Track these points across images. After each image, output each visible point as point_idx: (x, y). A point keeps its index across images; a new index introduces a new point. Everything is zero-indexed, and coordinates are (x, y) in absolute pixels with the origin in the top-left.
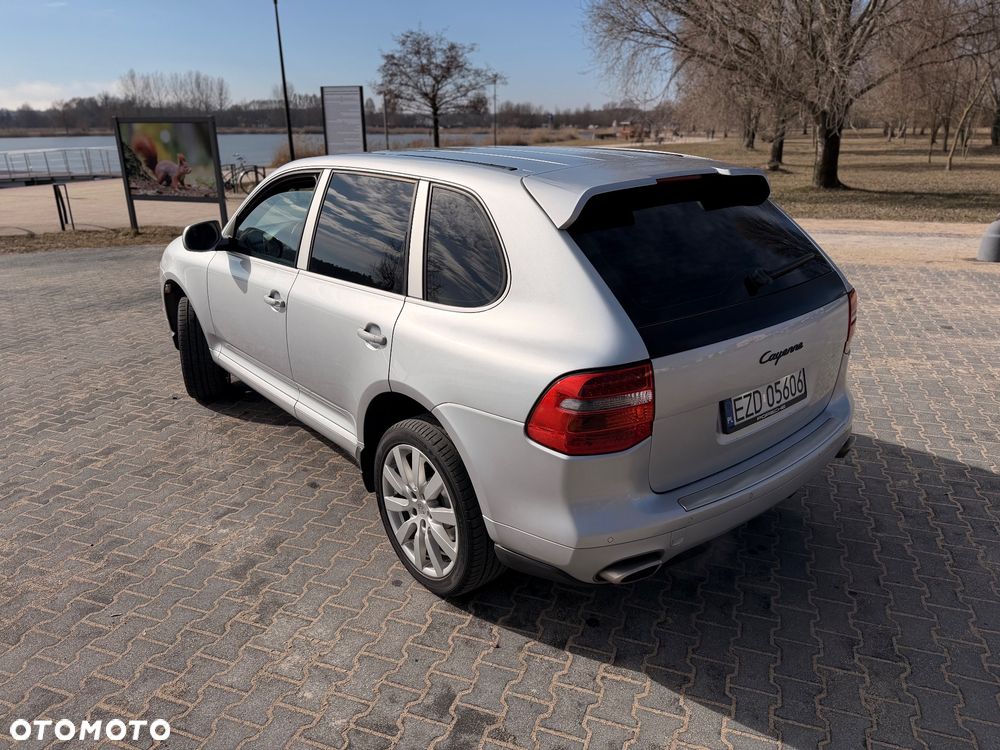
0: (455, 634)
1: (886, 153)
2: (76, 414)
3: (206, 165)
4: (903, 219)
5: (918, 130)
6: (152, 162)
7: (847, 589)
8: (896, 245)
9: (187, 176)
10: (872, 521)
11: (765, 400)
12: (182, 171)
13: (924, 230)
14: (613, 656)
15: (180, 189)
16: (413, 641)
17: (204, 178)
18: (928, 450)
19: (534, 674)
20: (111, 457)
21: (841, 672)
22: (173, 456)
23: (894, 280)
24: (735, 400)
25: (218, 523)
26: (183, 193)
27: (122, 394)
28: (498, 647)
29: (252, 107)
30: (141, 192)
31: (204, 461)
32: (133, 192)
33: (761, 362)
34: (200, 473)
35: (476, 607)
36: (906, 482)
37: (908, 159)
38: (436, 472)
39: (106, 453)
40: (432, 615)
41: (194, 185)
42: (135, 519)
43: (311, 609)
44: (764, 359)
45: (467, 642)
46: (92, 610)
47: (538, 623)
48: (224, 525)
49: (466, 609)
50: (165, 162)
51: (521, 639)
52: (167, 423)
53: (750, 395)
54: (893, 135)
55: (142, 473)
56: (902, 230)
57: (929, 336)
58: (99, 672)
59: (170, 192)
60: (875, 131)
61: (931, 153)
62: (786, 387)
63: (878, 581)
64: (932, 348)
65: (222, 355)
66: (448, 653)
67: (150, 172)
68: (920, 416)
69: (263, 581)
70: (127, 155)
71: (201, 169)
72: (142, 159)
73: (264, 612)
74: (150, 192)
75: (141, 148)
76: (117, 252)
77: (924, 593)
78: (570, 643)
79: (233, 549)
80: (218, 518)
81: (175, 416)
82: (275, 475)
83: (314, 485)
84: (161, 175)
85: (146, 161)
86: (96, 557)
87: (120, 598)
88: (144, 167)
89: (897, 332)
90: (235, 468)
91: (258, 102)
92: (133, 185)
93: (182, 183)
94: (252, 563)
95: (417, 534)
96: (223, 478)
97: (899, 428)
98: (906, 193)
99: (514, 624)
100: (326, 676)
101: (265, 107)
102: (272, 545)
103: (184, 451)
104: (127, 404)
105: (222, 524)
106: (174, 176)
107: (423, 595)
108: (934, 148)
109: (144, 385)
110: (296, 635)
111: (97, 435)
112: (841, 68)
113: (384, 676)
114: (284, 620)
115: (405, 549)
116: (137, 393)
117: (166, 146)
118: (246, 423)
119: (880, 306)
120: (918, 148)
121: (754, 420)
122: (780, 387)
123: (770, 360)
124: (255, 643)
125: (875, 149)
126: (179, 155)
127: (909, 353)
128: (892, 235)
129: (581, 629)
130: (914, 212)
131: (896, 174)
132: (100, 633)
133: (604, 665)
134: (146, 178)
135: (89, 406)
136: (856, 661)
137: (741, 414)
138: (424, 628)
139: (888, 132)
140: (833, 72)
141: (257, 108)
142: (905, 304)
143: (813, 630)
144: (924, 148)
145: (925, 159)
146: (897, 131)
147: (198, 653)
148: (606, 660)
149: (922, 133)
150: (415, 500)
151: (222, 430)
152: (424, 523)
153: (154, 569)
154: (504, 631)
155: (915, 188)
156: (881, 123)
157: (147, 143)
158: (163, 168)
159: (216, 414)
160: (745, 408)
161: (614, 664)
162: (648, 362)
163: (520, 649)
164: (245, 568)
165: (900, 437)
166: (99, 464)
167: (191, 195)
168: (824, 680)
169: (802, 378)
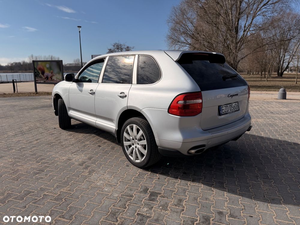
0: (146, 176)
1: (249, 78)
2: (26, 132)
3: (59, 74)
4: (256, 91)
5: (257, 73)
6: (43, 73)
7: (254, 166)
8: (255, 96)
9: (53, 77)
10: (258, 152)
11: (229, 109)
12: (52, 75)
13: (262, 93)
14: (192, 180)
15: (51, 80)
16: (134, 178)
17: (58, 77)
18: (271, 137)
19: (170, 184)
20: (38, 141)
21: (255, 182)
22: (57, 141)
23: (256, 103)
24: (222, 107)
25: (73, 154)
26: (52, 81)
27: (39, 128)
28: (159, 178)
29: (67, 65)
30: (39, 82)
31: (66, 142)
32: (37, 81)
33: (228, 96)
34: (65, 144)
35: (151, 170)
36: (266, 144)
37: (255, 79)
38: (141, 130)
39: (37, 140)
40: (139, 172)
41: (55, 79)
42: (48, 154)
43: (104, 172)
44: (229, 96)
45: (150, 178)
46: (39, 173)
47: (169, 173)
48: (75, 155)
49: (148, 171)
50: (47, 73)
51: (165, 177)
52: (54, 134)
53: (225, 106)
54: (250, 74)
55: (48, 144)
56: (256, 93)
57: (267, 114)
58: (43, 186)
59: (48, 81)
60: (245, 73)
61: (261, 78)
62: (234, 106)
63: (262, 164)
64: (269, 117)
65: (71, 113)
66: (145, 180)
67: (42, 76)
68: (268, 130)
69: (89, 166)
70: (36, 71)
71: (58, 75)
72: (40, 72)
73: (90, 173)
74: (42, 82)
75: (40, 69)
76: (31, 97)
77: (275, 166)
78: (179, 177)
79: (78, 160)
80: (73, 153)
81: (56, 132)
82: (88, 144)
83: (100, 146)
84: (45, 76)
85: (41, 73)
86: (38, 162)
87: (47, 171)
88: (41, 74)
89: (258, 114)
90: (76, 143)
91: (69, 64)
92: (37, 79)
93: (52, 79)
94: (85, 163)
95: (134, 150)
96: (72, 145)
97: (262, 133)
98: (256, 86)
99: (162, 174)
100: (111, 186)
101: (71, 65)
102: (90, 159)
103: (60, 140)
104: (41, 130)
105: (74, 154)
106: (49, 77)
107: (135, 168)
108: (262, 77)
109: (45, 126)
110: (100, 177)
111: (33, 136)
112: (236, 51)
113: (128, 185)
114: (96, 174)
115: (130, 156)
116: (44, 127)
117: (47, 68)
118: (77, 134)
119: (253, 108)
120: (257, 77)
121: (227, 114)
122: (233, 106)
123: (230, 96)
124: (89, 179)
125: (246, 77)
126: (52, 71)
127: (262, 118)
128: (254, 94)
129: (182, 174)
130: (258, 89)
131: (252, 82)
132: (42, 178)
133: (189, 182)
134: (41, 77)
135: (30, 130)
136: (259, 180)
137: (224, 111)
138: (137, 175)
139: (249, 73)
140: (234, 53)
141: (69, 65)
142: (259, 108)
143: (246, 174)
144: (259, 77)
145: (260, 79)
146: (251, 73)
147: (72, 182)
148: (190, 181)
149: (258, 74)
150: (133, 141)
151: (71, 135)
152: (136, 147)
153: (56, 165)
154: (160, 175)
155: (258, 85)
156: (247, 71)
157: (42, 68)
158: (46, 75)
159: (68, 132)
160: (224, 110)
161: (192, 182)
162: (200, 92)
163: (165, 179)
164: (83, 164)
165: (263, 135)
166: (35, 143)
167: (54, 82)
168: (251, 184)
169: (238, 105)
